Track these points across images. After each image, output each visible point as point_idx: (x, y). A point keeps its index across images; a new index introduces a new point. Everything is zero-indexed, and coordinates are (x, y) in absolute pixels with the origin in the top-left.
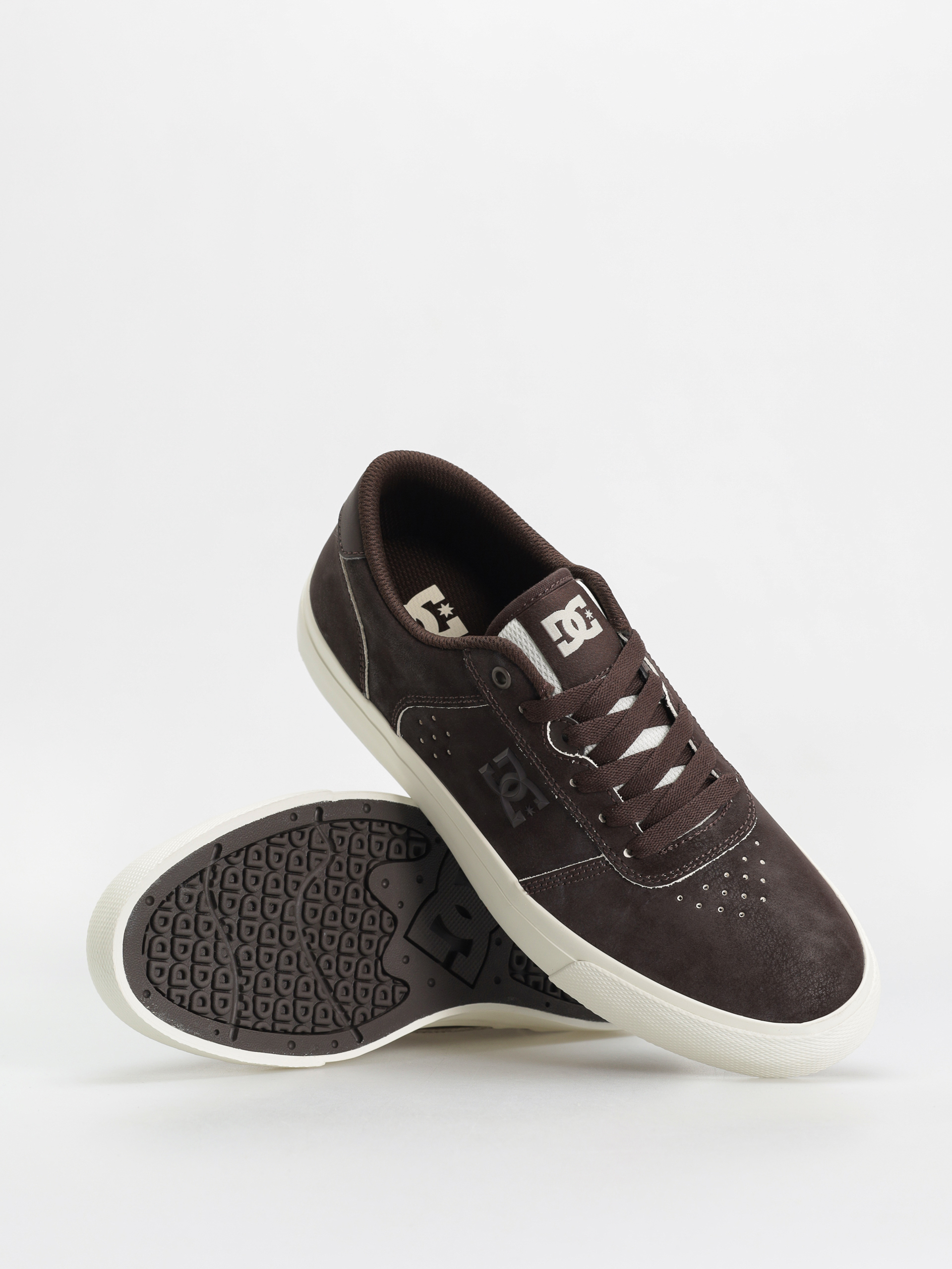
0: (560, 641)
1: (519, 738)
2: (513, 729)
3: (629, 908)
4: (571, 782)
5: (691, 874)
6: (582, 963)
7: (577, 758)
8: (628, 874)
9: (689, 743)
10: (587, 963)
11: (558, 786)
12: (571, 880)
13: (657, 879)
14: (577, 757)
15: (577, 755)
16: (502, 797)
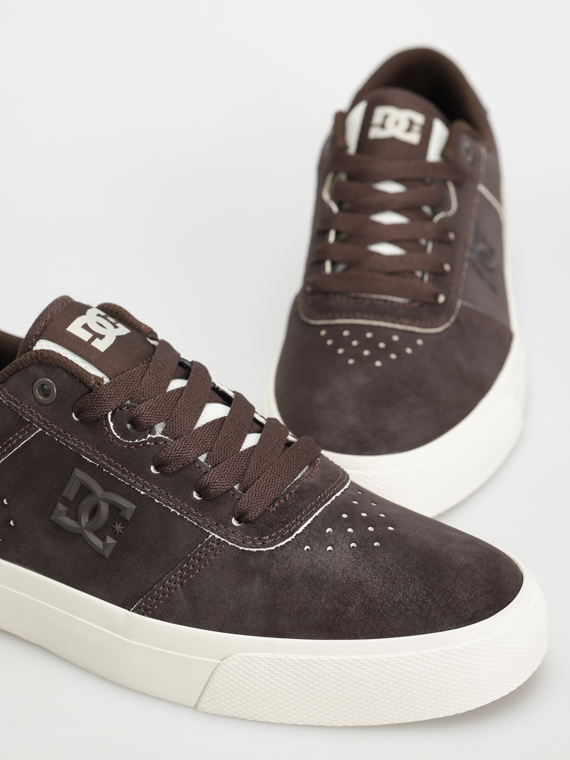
0: (92, 339)
1: (83, 448)
2: (74, 441)
3: (258, 578)
4: (152, 469)
5: (309, 522)
6: (230, 658)
7: (151, 440)
8: (244, 544)
9: (255, 418)
10: (235, 656)
11: (141, 479)
12: (187, 577)
13: (276, 537)
14: (151, 438)
15: (149, 436)
16: (86, 531)
